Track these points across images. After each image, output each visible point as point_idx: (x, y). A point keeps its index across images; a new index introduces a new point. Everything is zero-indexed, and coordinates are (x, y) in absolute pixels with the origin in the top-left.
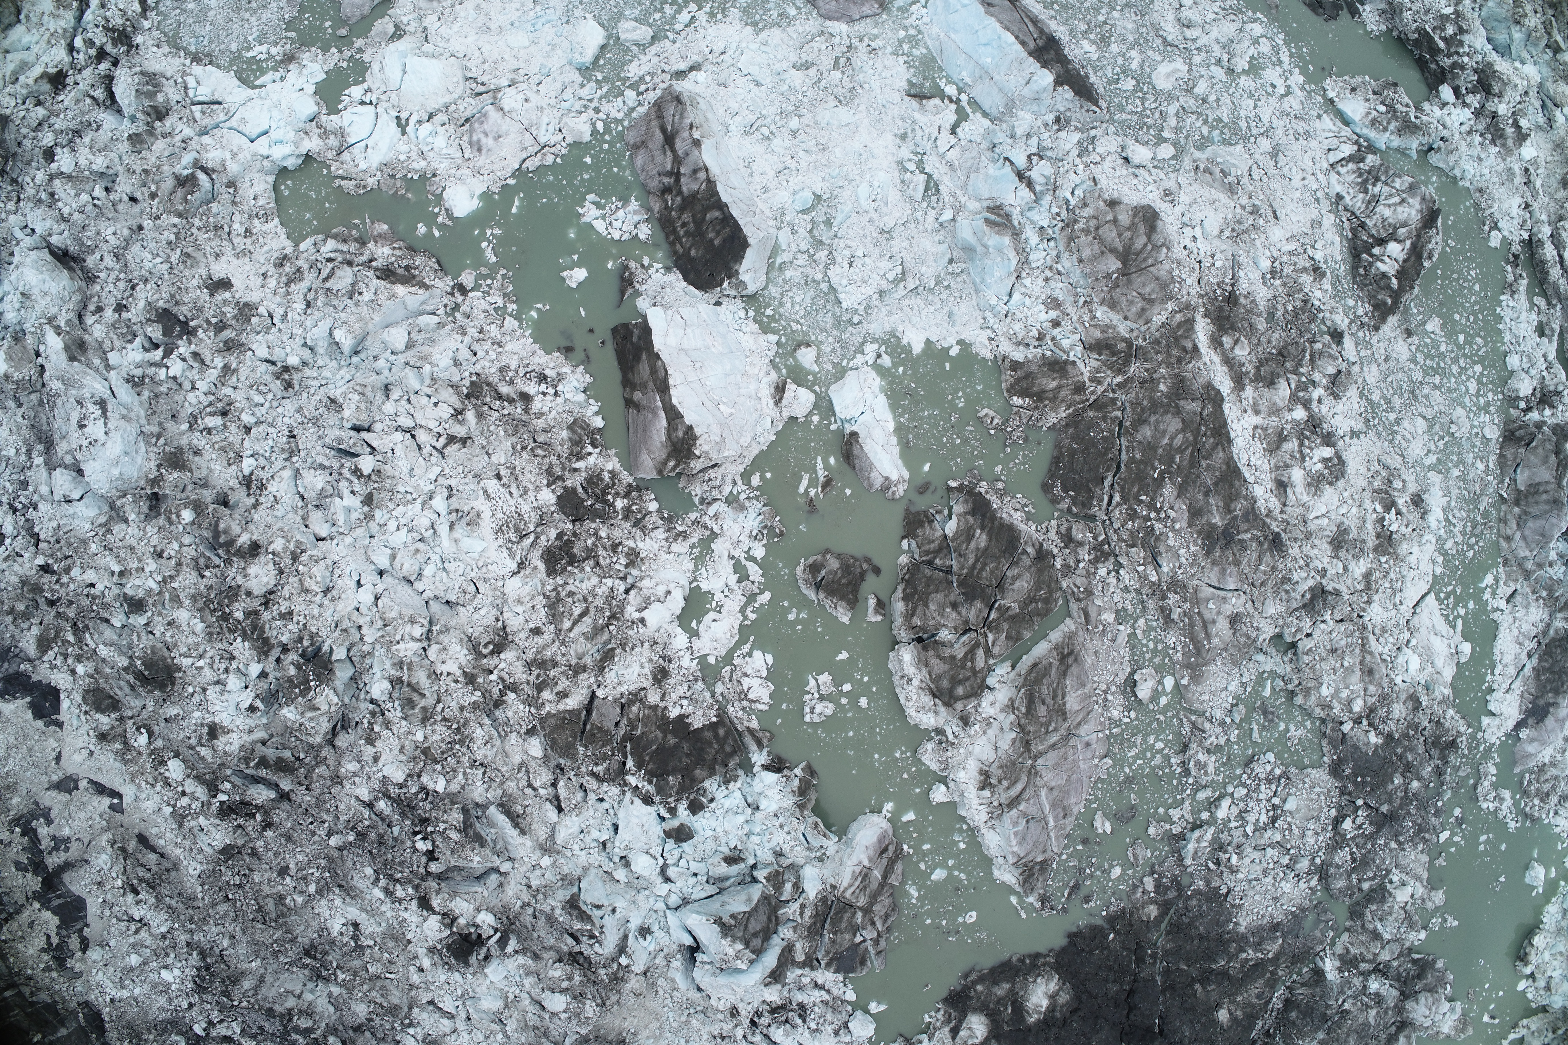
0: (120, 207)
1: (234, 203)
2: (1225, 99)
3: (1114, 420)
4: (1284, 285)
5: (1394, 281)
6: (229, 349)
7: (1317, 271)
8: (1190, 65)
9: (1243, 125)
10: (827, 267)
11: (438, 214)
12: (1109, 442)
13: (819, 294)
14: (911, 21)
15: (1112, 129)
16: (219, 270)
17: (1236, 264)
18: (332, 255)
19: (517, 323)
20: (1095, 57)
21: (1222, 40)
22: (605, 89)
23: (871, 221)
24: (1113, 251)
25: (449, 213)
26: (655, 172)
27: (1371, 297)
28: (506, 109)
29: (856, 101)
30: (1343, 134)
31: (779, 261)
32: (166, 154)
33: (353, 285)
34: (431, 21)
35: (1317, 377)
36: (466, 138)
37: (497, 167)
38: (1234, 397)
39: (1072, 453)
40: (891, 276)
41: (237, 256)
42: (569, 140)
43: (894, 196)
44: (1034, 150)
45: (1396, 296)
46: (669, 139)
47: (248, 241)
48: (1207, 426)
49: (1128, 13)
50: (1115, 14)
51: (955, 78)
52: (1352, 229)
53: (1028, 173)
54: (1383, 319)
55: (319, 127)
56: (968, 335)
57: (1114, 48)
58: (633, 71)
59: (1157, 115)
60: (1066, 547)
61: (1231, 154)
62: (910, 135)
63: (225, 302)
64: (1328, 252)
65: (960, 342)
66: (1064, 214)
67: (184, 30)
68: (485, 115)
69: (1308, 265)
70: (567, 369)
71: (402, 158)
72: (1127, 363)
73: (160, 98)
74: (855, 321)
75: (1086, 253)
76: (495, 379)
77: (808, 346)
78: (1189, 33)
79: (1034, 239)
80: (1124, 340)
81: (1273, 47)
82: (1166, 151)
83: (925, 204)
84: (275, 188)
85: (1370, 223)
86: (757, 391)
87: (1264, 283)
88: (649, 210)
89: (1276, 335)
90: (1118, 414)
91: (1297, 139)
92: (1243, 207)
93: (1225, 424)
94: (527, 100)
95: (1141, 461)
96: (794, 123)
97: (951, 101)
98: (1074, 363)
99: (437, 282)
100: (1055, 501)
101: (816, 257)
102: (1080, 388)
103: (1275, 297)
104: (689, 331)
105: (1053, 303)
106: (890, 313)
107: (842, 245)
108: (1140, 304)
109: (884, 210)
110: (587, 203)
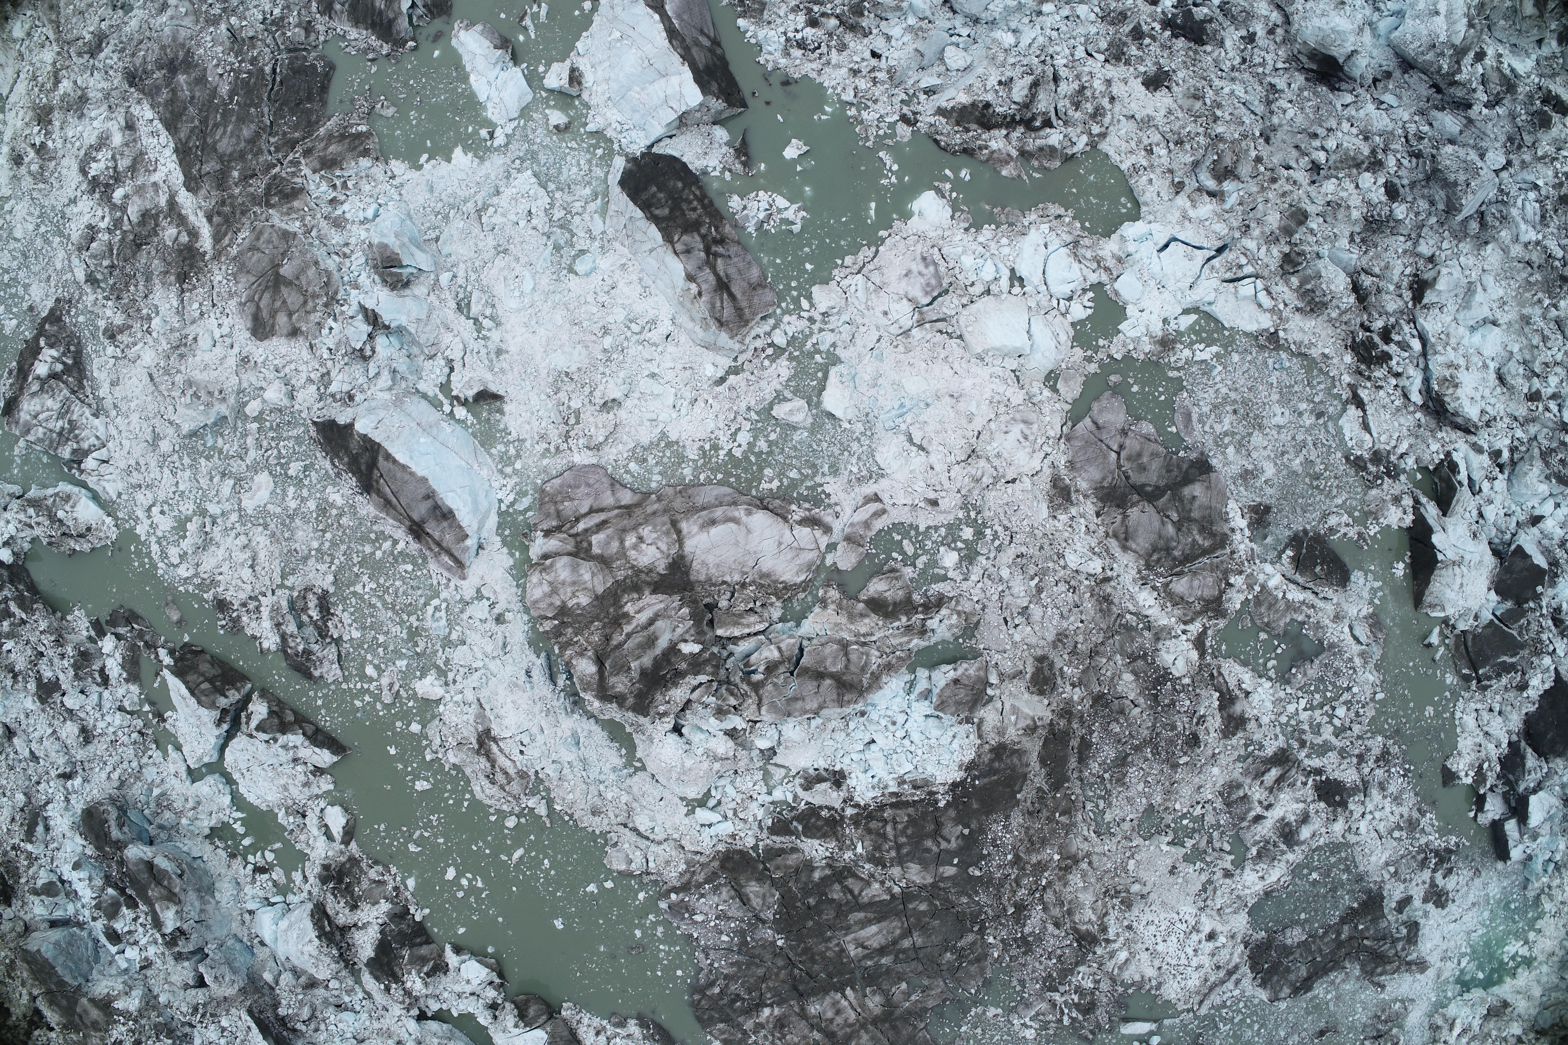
0: (1295, 153)
1: (1171, 171)
2: (204, 482)
3: (277, 134)
4: (139, 310)
5: (42, 343)
6: (1121, 13)
7: (112, 335)
8: (240, 510)
9: (187, 461)
10: (552, 205)
11: (951, 191)
12: (278, 114)
13: (555, 179)
14: (511, 483)
15: (303, 415)
16: (1162, 101)
17: (180, 312)
18: (1048, 130)
19: (844, 97)
20: (330, 489)
21: (213, 548)
22: (809, 345)
23: (517, 260)
24: (289, 284)
25: (940, 193)
26: (736, 260)
27: (63, 327)
28: (905, 301)
29: (551, 380)
30: (95, 479)
31: (599, 201)
32: (1260, 207)
33: (1010, 90)
34: (1017, 397)
35: (106, 237)
36: (942, 269)
37: (902, 245)
38: (174, 188)
39: (310, 99)
40: (491, 210)
41: (1150, 118)
42: (834, 283)
43: (499, 289)
44: (371, 365)
45: (41, 331)
46: (723, 286)
47: (1146, 142)
48: (196, 156)
49: (303, 549)
50: (315, 545)
51: (458, 428)
52: (84, 388)
53: (370, 328)
54: (52, 311)
55: (1107, 269)
56: (413, 174)
57: (312, 505)
58: (784, 368)
59: (265, 443)
60: (309, 22)
61: (193, 419)
62: (493, 356)
63: (1141, 60)
64: (104, 358)
65: (420, 167)
66: (337, 309)
67: (1302, 375)
68: (927, 293)
69: (119, 337)
70: (783, 62)
71: (1004, 241)
72: (268, 188)
73: (1295, 281)
74: (518, 162)
75: (312, 272)
76: (848, 37)
77: (556, 127)
78: (243, 539)
79: (364, 280)
80: (272, 206)
81: (167, 557)
82: (253, 408)
83: (469, 288)
84: (1137, 204)
85: (66, 392)
86: (595, 73)
87: (156, 307)
88: (736, 226)
89: (143, 261)
90: (272, 140)
91: (137, 463)
92: (178, 371)
93: (181, 165)
94: (886, 313)
95: (250, 106)
96: (608, 342)
97: (457, 398)
98: (314, 171)
99: (932, 120)
100: (322, 57)
101: (563, 213)
102: (307, 153)
103: (146, 296)
104: (662, 96)
105: (339, 223)
106: (487, 177)
107: (540, 227)
108: (261, 244)
109: (506, 273)
110: (798, 221)
